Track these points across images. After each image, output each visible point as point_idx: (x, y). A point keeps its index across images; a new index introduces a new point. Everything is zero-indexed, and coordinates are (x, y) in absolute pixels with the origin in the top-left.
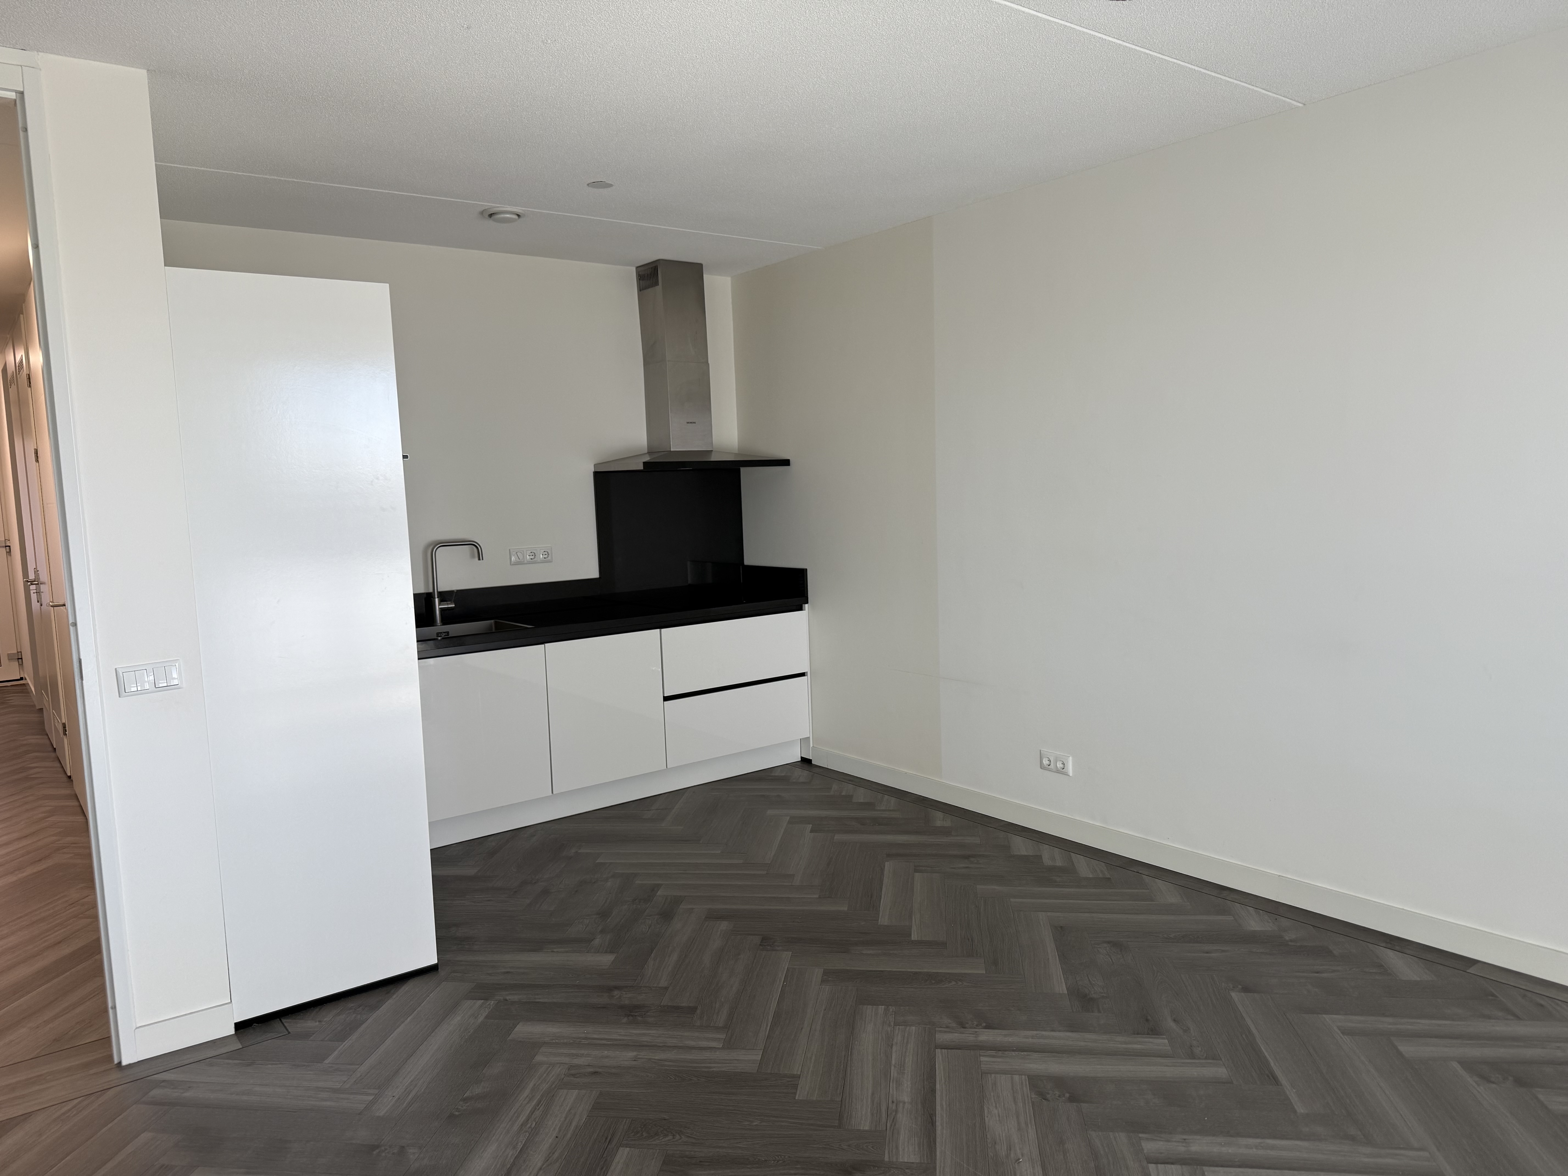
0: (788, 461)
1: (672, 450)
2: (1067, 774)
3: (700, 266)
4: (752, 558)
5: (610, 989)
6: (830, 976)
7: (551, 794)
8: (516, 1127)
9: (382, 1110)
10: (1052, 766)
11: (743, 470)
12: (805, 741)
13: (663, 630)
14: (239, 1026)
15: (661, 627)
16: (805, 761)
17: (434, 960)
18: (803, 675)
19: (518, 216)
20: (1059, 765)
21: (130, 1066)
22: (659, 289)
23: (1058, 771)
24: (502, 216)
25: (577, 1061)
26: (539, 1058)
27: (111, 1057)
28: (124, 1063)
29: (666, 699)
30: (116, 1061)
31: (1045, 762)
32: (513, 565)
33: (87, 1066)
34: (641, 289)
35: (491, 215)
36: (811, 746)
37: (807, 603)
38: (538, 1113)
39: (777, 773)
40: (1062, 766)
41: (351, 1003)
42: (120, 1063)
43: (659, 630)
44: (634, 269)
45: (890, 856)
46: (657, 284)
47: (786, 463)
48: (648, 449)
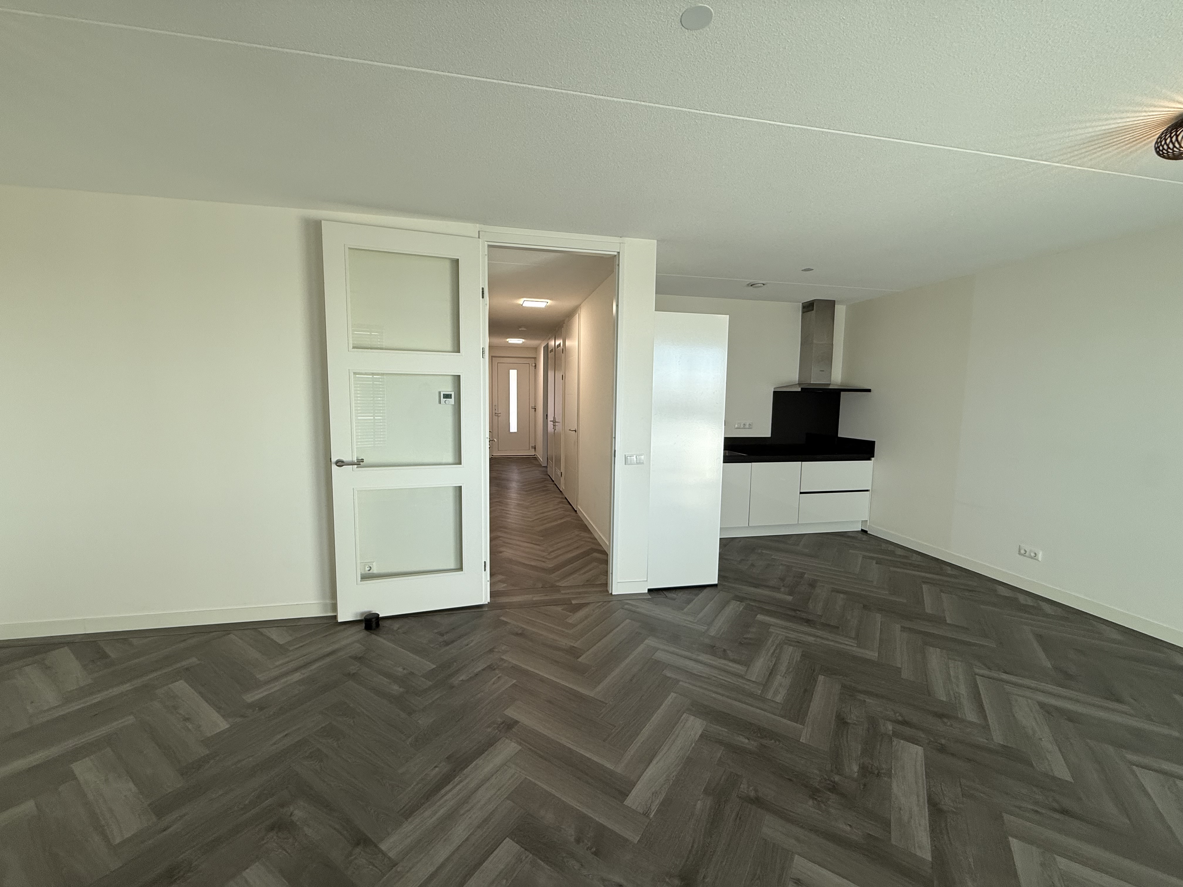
0: (870, 390)
1: (812, 382)
2: (1037, 560)
3: (834, 301)
4: (842, 433)
5: (795, 610)
6: (903, 629)
7: (748, 526)
8: (770, 654)
9: (712, 632)
10: (1027, 554)
11: (842, 393)
12: (864, 522)
13: (803, 463)
14: (649, 590)
15: (802, 461)
16: (864, 532)
17: (716, 582)
18: (867, 491)
19: (764, 284)
20: (1033, 555)
21: (615, 595)
22: (814, 312)
23: (1032, 558)
24: (757, 285)
25: (789, 635)
26: (771, 630)
27: (607, 591)
28: (613, 594)
29: (801, 493)
30: (610, 592)
31: (1022, 552)
32: (736, 428)
33: (601, 592)
34: (803, 312)
35: (751, 285)
36: (868, 524)
37: (873, 457)
38: (777, 651)
39: (850, 534)
40: (1034, 555)
41: (686, 591)
42: (611, 593)
43: (800, 462)
44: (801, 304)
45: (924, 582)
46: (813, 310)
47: (869, 391)
48: (798, 381)
